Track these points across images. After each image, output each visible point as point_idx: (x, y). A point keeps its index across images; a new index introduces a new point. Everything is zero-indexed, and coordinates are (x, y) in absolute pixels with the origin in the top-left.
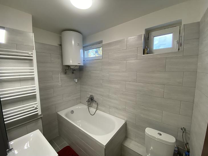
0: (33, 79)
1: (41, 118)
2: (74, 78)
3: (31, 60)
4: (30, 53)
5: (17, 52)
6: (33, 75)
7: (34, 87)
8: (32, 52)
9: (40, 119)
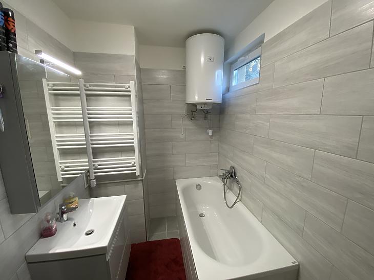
0: (131, 124)
1: (142, 180)
2: (207, 128)
3: (129, 96)
4: (127, 85)
5: (115, 86)
6: (131, 118)
7: (132, 135)
8: (129, 85)
9: (141, 182)
